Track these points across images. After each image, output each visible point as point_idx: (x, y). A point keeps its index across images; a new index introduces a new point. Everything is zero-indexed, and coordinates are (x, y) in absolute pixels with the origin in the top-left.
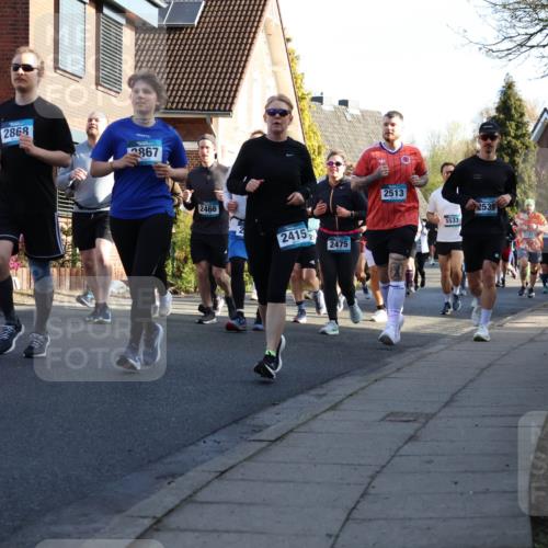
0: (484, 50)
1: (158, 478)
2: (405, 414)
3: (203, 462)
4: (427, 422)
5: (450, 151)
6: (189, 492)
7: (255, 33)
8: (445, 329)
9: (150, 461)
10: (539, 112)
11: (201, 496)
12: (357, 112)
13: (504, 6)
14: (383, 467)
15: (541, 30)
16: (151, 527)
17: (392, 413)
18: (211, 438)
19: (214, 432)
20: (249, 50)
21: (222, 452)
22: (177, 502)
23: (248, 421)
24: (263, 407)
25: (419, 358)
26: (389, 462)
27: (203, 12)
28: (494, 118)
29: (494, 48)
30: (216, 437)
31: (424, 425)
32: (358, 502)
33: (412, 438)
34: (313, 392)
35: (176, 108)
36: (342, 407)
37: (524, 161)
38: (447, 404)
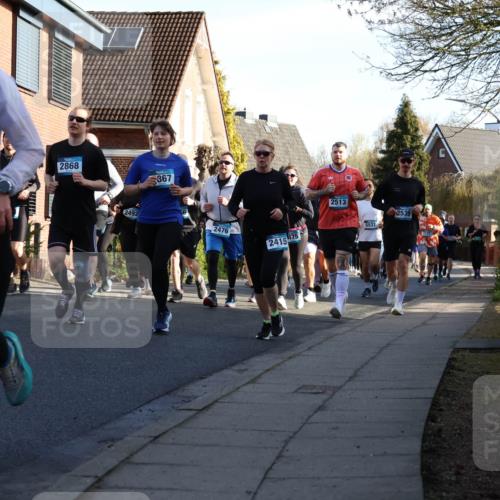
0: (384, 74)
1: (99, 442)
2: (315, 387)
3: (140, 428)
4: (333, 395)
5: (355, 160)
6: (125, 455)
7: (187, 56)
8: (350, 313)
9: (93, 428)
10: (431, 127)
11: (137, 458)
12: (275, 126)
13: (401, 36)
14: (295, 433)
15: (433, 57)
16: (92, 485)
17: (304, 386)
18: (147, 407)
19: (149, 402)
20: (182, 70)
21: (156, 420)
22: (116, 463)
23: (179, 393)
24: (192, 380)
25: (327, 339)
26: (300, 429)
27: (142, 37)
28: (393, 131)
29: (393, 72)
30: (150, 406)
31: (331, 397)
32: (274, 464)
33: (321, 408)
34: (236, 368)
35: (118, 120)
36: (260, 380)
37: (418, 169)
38: (351, 379)
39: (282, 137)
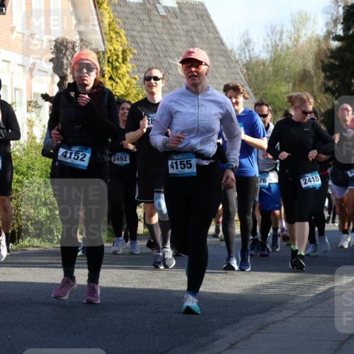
12: (172, 4)
39: (184, 22)
